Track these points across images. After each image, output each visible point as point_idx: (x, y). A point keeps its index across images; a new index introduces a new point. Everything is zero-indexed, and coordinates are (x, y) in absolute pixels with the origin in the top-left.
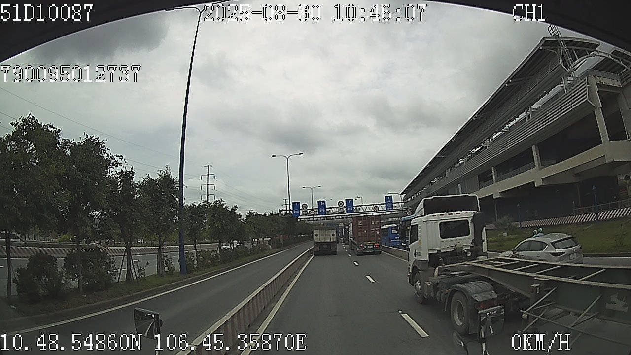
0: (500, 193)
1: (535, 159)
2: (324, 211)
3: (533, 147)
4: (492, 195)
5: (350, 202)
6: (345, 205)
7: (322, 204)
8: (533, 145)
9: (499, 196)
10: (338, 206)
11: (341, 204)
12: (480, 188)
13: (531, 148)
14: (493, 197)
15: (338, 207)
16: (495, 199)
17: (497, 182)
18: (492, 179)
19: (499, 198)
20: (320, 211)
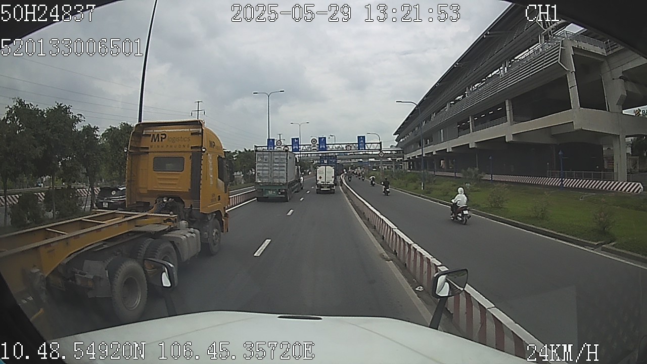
0: (475, 143)
1: (508, 113)
2: (297, 148)
3: (506, 101)
4: (468, 144)
5: (322, 141)
6: (318, 143)
7: (296, 141)
8: (506, 99)
9: (474, 146)
10: (311, 143)
11: (314, 142)
12: (459, 136)
13: (505, 102)
14: (469, 146)
15: (311, 145)
16: (471, 148)
17: (473, 132)
18: (469, 128)
19: (474, 148)
20: (294, 148)
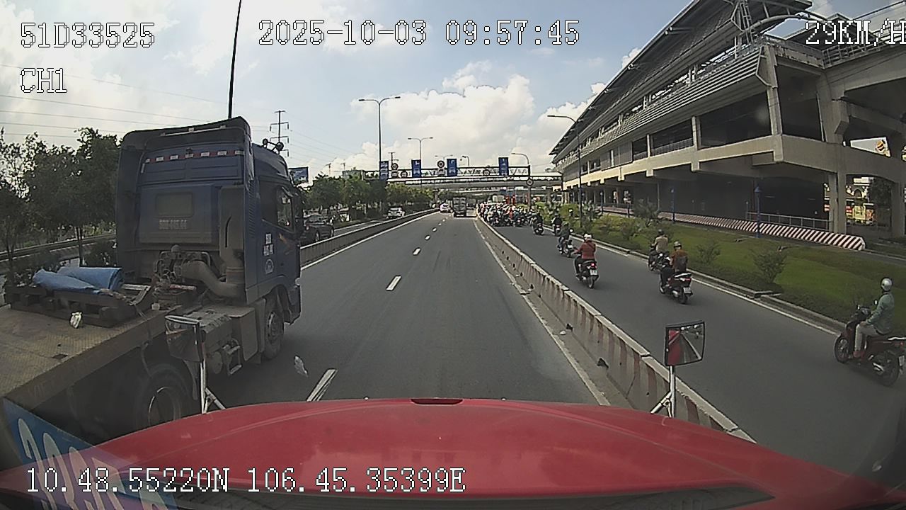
0: (654, 170)
1: (694, 133)
2: (419, 172)
5: (452, 163)
6: (446, 166)
7: (417, 164)
8: (693, 117)
10: (437, 167)
11: (441, 164)
14: (646, 174)
15: (437, 169)
16: (648, 177)
17: (651, 155)
18: (647, 150)
19: (651, 177)
20: (415, 173)
